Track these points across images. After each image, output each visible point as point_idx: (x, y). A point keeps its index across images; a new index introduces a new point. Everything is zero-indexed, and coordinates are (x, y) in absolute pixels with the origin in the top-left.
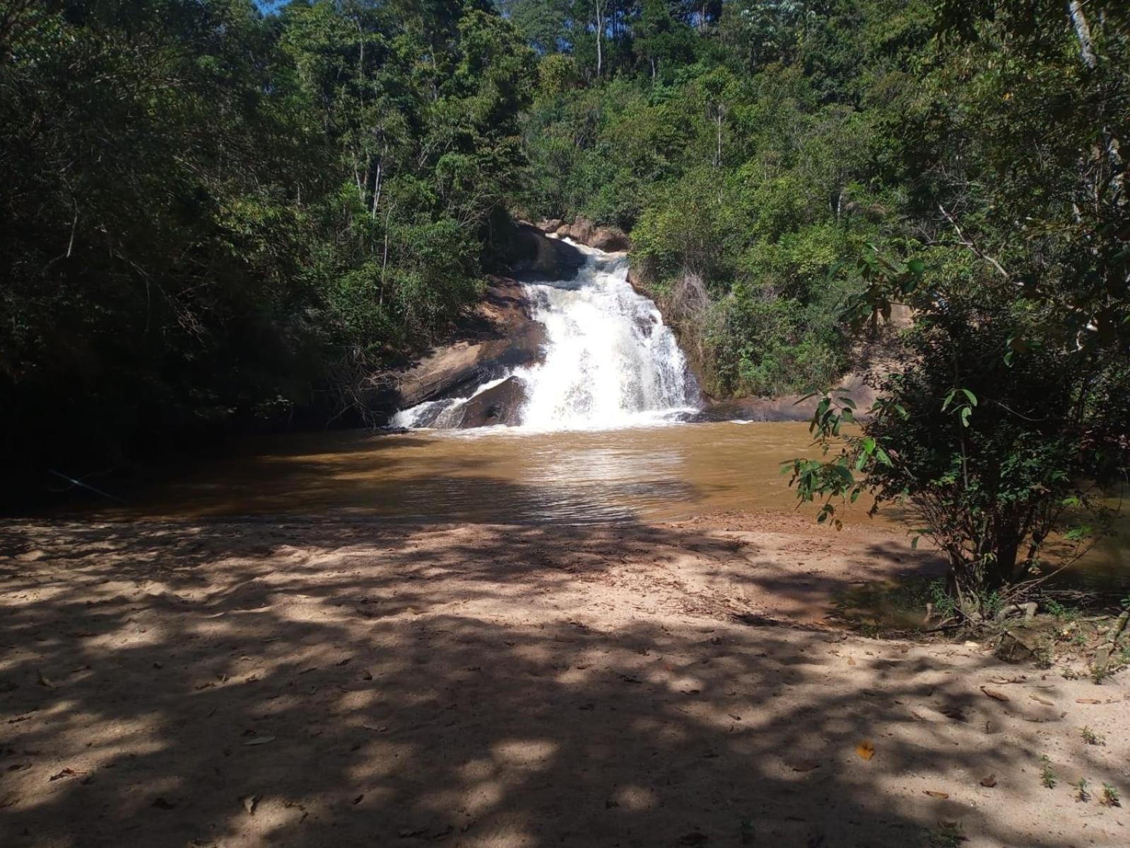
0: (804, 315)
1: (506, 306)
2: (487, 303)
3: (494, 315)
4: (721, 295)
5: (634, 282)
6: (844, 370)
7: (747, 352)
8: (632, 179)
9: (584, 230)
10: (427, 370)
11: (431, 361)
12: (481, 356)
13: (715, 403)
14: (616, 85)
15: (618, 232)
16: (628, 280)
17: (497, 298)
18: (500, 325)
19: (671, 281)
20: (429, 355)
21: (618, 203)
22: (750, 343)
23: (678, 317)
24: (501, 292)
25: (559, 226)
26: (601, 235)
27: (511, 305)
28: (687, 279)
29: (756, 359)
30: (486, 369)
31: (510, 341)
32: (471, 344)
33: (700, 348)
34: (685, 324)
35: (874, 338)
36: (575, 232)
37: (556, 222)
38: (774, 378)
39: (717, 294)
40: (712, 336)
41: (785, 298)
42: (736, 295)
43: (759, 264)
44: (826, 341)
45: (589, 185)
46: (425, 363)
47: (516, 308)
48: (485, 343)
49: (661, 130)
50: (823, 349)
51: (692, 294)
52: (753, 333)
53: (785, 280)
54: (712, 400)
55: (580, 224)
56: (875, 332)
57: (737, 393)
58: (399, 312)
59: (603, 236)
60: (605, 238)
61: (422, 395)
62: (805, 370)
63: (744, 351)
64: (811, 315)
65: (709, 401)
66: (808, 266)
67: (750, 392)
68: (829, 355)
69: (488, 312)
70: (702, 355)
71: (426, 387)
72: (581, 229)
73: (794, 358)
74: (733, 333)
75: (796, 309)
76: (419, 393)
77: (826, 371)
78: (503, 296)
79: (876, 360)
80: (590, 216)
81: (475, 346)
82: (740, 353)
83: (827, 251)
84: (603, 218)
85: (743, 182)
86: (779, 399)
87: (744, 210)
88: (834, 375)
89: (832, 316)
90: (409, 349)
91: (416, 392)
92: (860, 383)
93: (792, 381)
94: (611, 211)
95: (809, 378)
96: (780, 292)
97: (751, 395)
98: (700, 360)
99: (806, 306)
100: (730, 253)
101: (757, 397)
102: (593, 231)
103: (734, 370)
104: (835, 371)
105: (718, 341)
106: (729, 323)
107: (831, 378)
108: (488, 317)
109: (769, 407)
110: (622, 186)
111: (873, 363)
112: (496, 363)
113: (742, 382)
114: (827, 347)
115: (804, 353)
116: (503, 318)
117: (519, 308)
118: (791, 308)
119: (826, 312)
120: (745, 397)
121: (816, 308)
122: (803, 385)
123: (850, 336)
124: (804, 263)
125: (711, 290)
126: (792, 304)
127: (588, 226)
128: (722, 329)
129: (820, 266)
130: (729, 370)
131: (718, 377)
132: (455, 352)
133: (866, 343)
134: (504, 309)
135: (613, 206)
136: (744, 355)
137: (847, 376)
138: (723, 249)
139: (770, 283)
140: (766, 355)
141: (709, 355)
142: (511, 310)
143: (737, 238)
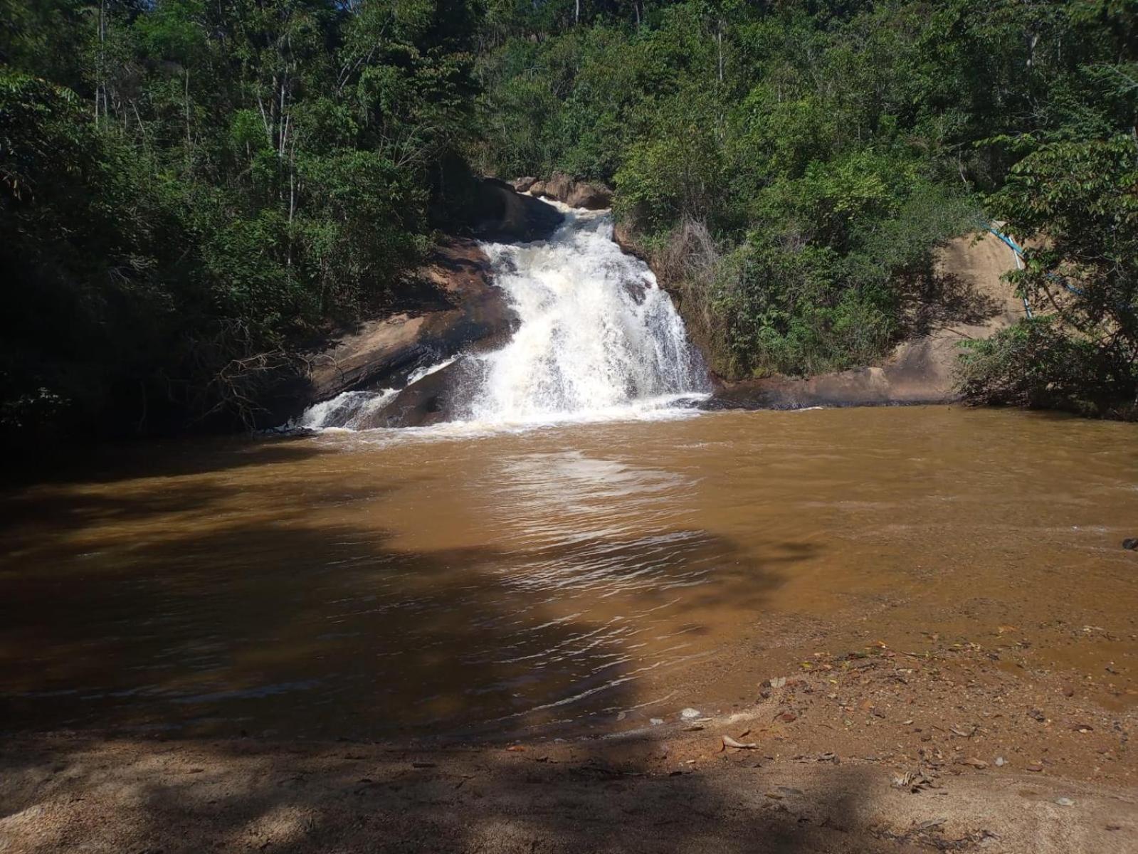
0: (841, 267)
1: (461, 270)
2: (434, 265)
3: (445, 281)
4: (732, 246)
5: (621, 239)
6: (898, 337)
7: (769, 319)
8: (615, 125)
9: (562, 187)
10: (349, 351)
11: (356, 339)
12: (423, 331)
13: (730, 386)
14: (597, 32)
15: (601, 187)
16: (614, 240)
17: (449, 260)
18: (452, 294)
19: (667, 233)
20: (355, 330)
21: (601, 153)
22: (773, 306)
23: (678, 277)
24: (455, 254)
25: (533, 183)
26: (581, 191)
27: (467, 268)
28: (687, 228)
29: (781, 325)
30: (429, 349)
31: (463, 312)
32: (412, 316)
33: (706, 315)
34: (687, 286)
35: (932, 296)
36: (551, 189)
37: (529, 179)
38: (805, 350)
39: (726, 246)
40: (722, 299)
41: (816, 247)
42: (752, 245)
43: (779, 206)
44: (873, 300)
45: (567, 135)
46: (348, 341)
47: (473, 272)
48: (429, 314)
49: (649, 67)
50: (870, 311)
51: (695, 246)
52: (776, 293)
53: (814, 224)
54: (724, 382)
55: (557, 180)
56: (932, 288)
57: (757, 372)
58: (312, 276)
59: (583, 192)
60: (587, 195)
61: (340, 384)
62: (846, 339)
63: (765, 317)
64: (852, 266)
65: (720, 384)
66: (848, 201)
67: (776, 370)
68: (878, 319)
69: (437, 277)
70: (709, 325)
71: (346, 373)
72: (558, 185)
73: (830, 324)
74: (751, 294)
75: (831, 260)
76: (336, 381)
77: (874, 339)
78: (456, 258)
79: (937, 324)
80: (568, 171)
81: (416, 319)
82: (759, 319)
83: (873, 180)
84: (583, 172)
85: (752, 111)
86: (814, 378)
87: (754, 144)
88: (884, 345)
89: (881, 266)
90: (328, 325)
91: (332, 380)
92: (919, 354)
93: (831, 354)
94: (592, 162)
95: (850, 350)
96: (808, 240)
97: (777, 374)
98: (708, 332)
99: (844, 256)
100: (739, 198)
101: (786, 376)
102: (572, 187)
103: (753, 342)
104: (885, 340)
105: (730, 305)
106: (744, 281)
107: (881, 349)
108: (436, 283)
109: (803, 389)
110: (604, 133)
111: (934, 329)
112: (443, 340)
113: (764, 356)
114: (875, 309)
115: (845, 316)
116: (456, 285)
117: (477, 273)
118: (824, 259)
119: (874, 261)
120: (769, 376)
121: (859, 257)
122: (845, 359)
123: (900, 294)
124: (842, 198)
125: (718, 241)
126: (825, 255)
127: (567, 181)
128: (735, 290)
129: (865, 201)
130: (745, 343)
131: (731, 353)
132: (390, 327)
133: (921, 303)
134: (458, 274)
135: (594, 158)
136: (765, 322)
137: (901, 347)
138: (730, 194)
139: (794, 229)
140: (795, 320)
141: (718, 324)
142: (467, 275)
143: (747, 179)
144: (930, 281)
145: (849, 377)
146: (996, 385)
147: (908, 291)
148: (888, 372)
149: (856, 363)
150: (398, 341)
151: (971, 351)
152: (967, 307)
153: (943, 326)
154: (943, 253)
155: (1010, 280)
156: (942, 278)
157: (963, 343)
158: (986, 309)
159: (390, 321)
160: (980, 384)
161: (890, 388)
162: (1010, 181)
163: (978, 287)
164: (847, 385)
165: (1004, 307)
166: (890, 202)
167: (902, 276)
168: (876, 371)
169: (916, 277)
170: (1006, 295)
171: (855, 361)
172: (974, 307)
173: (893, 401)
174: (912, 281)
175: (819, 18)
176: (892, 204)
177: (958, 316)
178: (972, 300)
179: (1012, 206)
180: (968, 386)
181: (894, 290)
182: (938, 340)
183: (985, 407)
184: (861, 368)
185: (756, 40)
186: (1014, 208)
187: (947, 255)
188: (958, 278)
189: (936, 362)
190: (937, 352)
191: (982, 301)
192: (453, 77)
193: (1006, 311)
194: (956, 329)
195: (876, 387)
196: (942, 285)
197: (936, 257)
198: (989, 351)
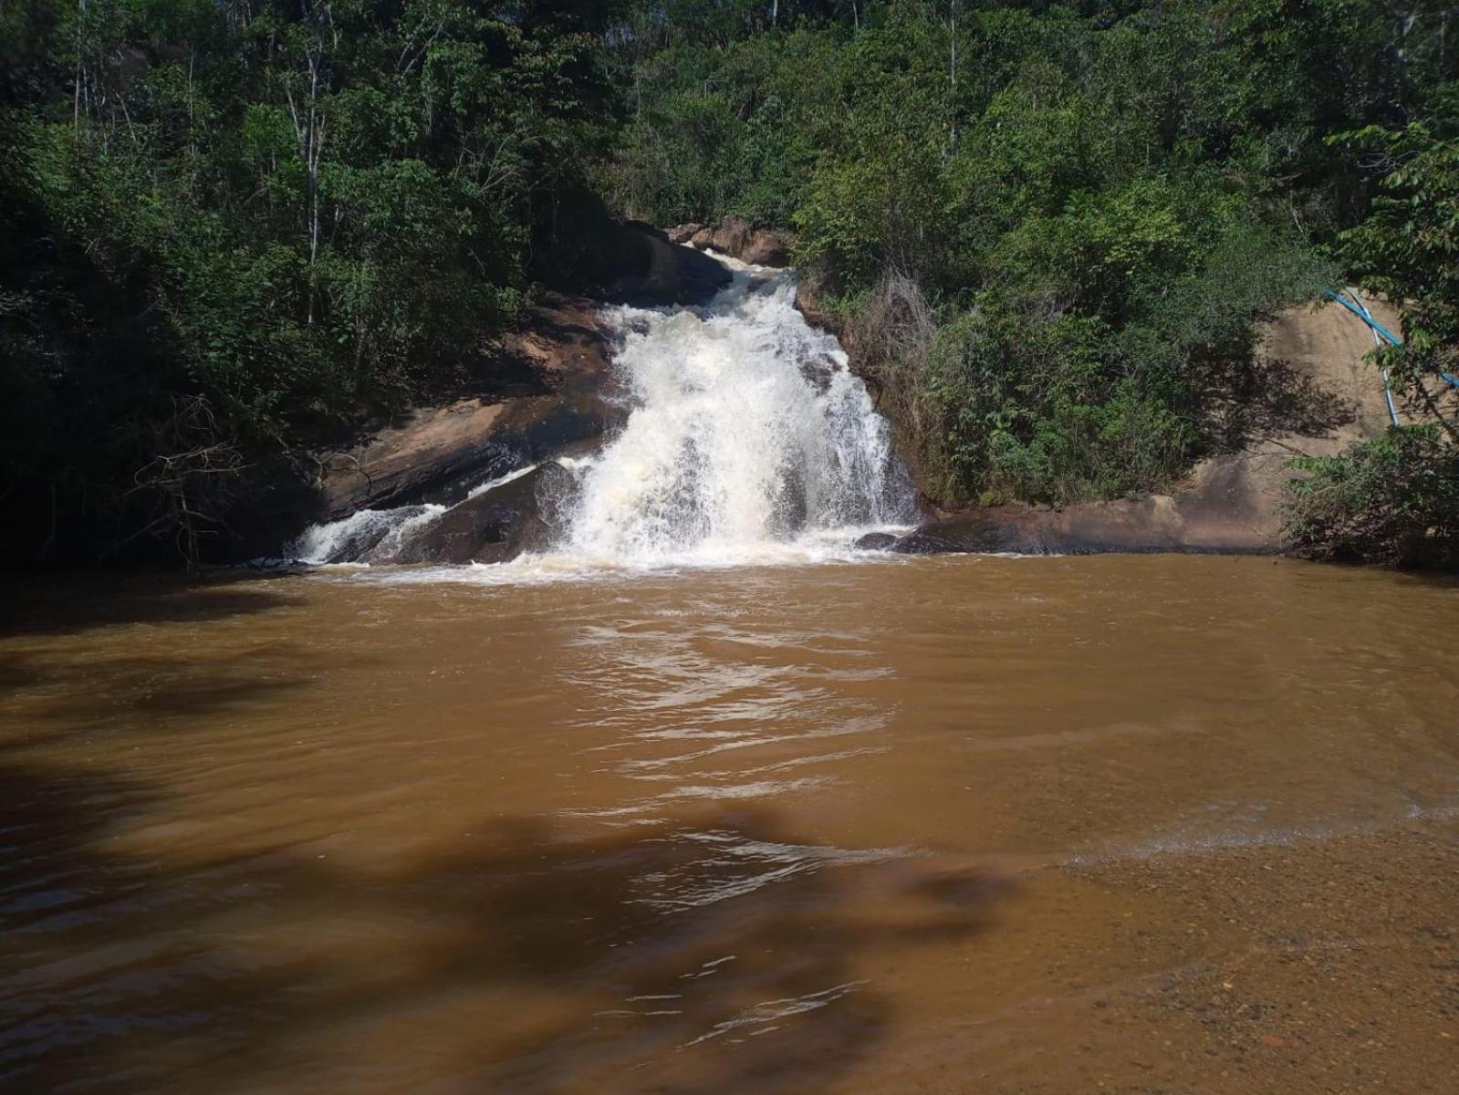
0: (1115, 347)
1: (569, 341)
2: (533, 334)
3: (544, 355)
4: (955, 313)
5: (804, 304)
6: (1198, 451)
7: (1004, 419)
8: (811, 153)
9: (735, 237)
10: (386, 450)
11: (399, 434)
12: (498, 425)
13: (945, 516)
15: (782, 234)
16: (796, 306)
17: (555, 327)
18: (551, 373)
19: (865, 294)
20: (400, 422)
21: (789, 190)
22: (1012, 400)
23: (876, 358)
24: (564, 318)
25: (698, 232)
26: (761, 243)
27: (579, 338)
28: (892, 285)
29: (1022, 430)
30: (505, 450)
31: (561, 399)
32: (486, 402)
33: (916, 413)
34: (889, 370)
35: (1249, 393)
36: (721, 239)
37: (692, 226)
38: (1057, 466)
39: (947, 313)
40: (935, 389)
41: (1078, 316)
42: (983, 311)
43: (1026, 257)
44: (1160, 395)
45: (747, 170)
46: (386, 436)
47: (585, 344)
48: (513, 402)
49: (861, 76)
50: (1156, 411)
51: (902, 312)
52: (1016, 381)
53: (1076, 282)
54: (937, 510)
55: (730, 228)
56: (1250, 381)
57: (985, 498)
58: (341, 340)
59: (764, 244)
60: (769, 248)
61: (364, 498)
62: (1119, 452)
63: (998, 416)
64: (1131, 345)
65: (932, 513)
66: (1126, 247)
67: (1012, 495)
68: (1168, 423)
69: (532, 349)
70: (919, 427)
71: (375, 481)
72: (731, 235)
73: (1097, 429)
74: (979, 382)
75: (1100, 335)
76: (359, 493)
77: (1161, 453)
78: (565, 324)
79: (1257, 434)
80: (744, 214)
81: (493, 406)
82: (990, 420)
83: (1165, 217)
84: (765, 216)
85: (994, 126)
86: (1069, 508)
87: (995, 172)
88: (1175, 463)
89: (1174, 345)
90: (364, 412)
91: (353, 492)
92: (1229, 476)
93: (1095, 475)
94: (777, 203)
95: (1125, 470)
96: (1067, 306)
97: (1014, 501)
98: (916, 436)
99: (1119, 330)
100: (973, 249)
101: (1026, 504)
102: (749, 237)
103: (980, 453)
104: (1178, 455)
105: (948, 398)
106: (970, 362)
107: (1171, 468)
108: (531, 358)
109: (1051, 525)
110: (796, 164)
111: (1252, 441)
112: (526, 438)
113: (996, 474)
114: (1164, 408)
115: (1117, 417)
116: (559, 362)
117: (594, 345)
118: (1090, 333)
119: (1163, 337)
120: (1002, 505)
121: (1140, 332)
122: (1116, 482)
123: (1202, 389)
124: (1117, 243)
125: (936, 306)
126: (1092, 328)
127: (742, 229)
128: (957, 376)
129: (1151, 248)
130: (971, 454)
131: (950, 468)
132: (451, 417)
133: (1233, 402)
134: (565, 346)
135: (780, 197)
136: (999, 425)
137: (1202, 465)
138: (959, 243)
139: (1048, 291)
140: (1043, 423)
141: (932, 426)
142: (578, 348)
143: (985, 222)
144: (1247, 370)
145: (1122, 509)
146: (1348, 528)
147: (1214, 385)
148: (1182, 502)
149: (1132, 487)
150: (459, 436)
151: (1309, 475)
152: (1302, 409)
153: (1267, 437)
154: (1267, 330)
155: (1379, 362)
156: (1265, 366)
157: (1297, 463)
158: (1332, 413)
159: (454, 408)
160: (1321, 526)
161: (1184, 527)
162: (1379, 208)
163: (1319, 380)
164: (1119, 520)
165: (1359, 411)
166: (1189, 249)
167: (1206, 363)
168: (1162, 501)
169: (1227, 364)
170: (1362, 394)
171: (1132, 484)
172: (1314, 410)
173: (1186, 546)
174: (1219, 369)
175: (1100, 21)
176: (1192, 252)
177: (1288, 423)
178: (1311, 400)
179: (1383, 244)
180: (1303, 529)
181: (1193, 382)
182: (1259, 458)
183: (1329, 561)
184: (1140, 496)
185: (1006, 33)
186: (1387, 246)
187: (1274, 333)
188: (1290, 367)
189: (1255, 491)
190: (1256, 476)
191: (1326, 401)
192: (567, 69)
193: (1361, 417)
194: (1285, 441)
195: (1163, 525)
196: (1266, 376)
197: (1258, 335)
198: (1338, 476)
